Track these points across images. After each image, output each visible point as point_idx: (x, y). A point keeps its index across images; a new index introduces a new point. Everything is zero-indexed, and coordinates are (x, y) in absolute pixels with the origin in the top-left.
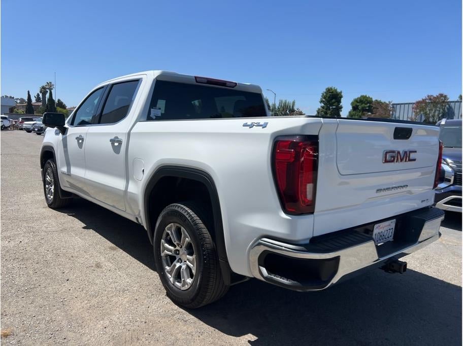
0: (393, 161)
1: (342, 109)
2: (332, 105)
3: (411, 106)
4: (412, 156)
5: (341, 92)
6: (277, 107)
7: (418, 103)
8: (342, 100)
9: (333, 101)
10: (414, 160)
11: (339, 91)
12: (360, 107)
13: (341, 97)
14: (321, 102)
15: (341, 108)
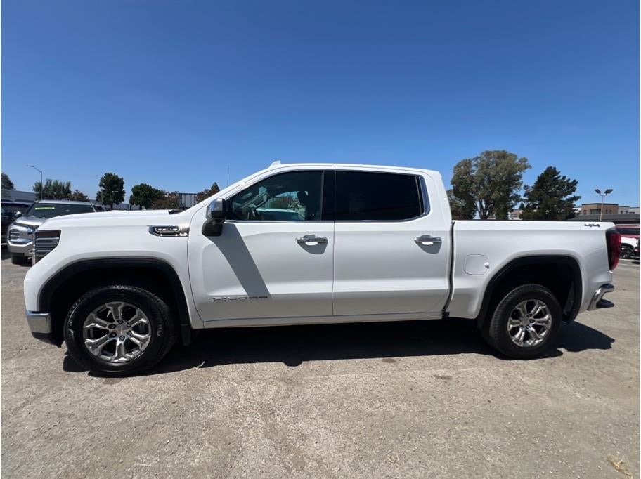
1: (125, 194)
2: (114, 189)
3: (193, 196)
5: (122, 179)
6: (43, 187)
7: (199, 194)
8: (124, 186)
9: (115, 186)
11: (120, 177)
12: (141, 194)
13: (123, 183)
14: (101, 185)
15: (124, 192)
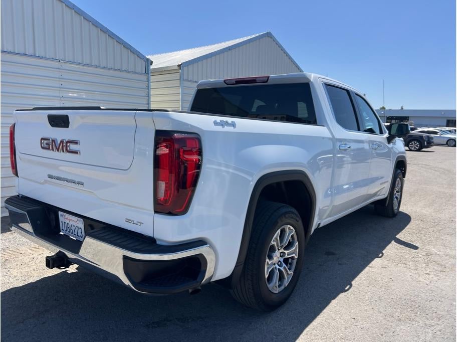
0: (48, 149)
4: (73, 147)
10: (76, 152)
